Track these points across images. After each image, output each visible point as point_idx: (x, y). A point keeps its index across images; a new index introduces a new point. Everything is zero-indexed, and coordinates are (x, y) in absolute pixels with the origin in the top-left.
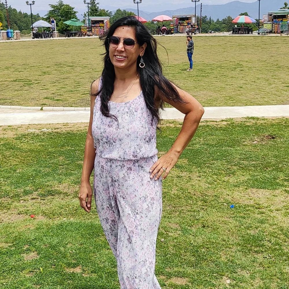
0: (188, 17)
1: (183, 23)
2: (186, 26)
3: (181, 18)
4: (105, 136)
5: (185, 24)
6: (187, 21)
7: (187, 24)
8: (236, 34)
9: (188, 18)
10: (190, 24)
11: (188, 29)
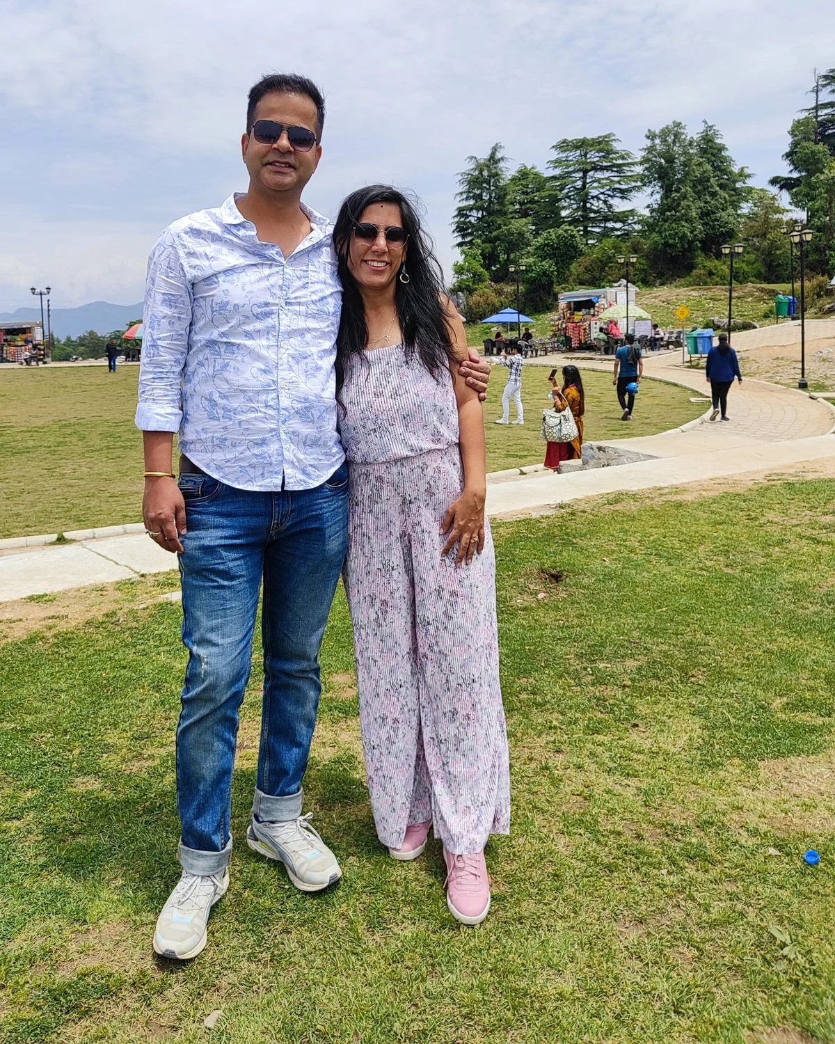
0: (24, 326)
1: (15, 340)
2: (21, 346)
3: (9, 330)
4: (372, 416)
5: (20, 344)
6: (24, 336)
7: (23, 343)
8: (132, 361)
9: (25, 329)
10: (31, 342)
11: (28, 353)
